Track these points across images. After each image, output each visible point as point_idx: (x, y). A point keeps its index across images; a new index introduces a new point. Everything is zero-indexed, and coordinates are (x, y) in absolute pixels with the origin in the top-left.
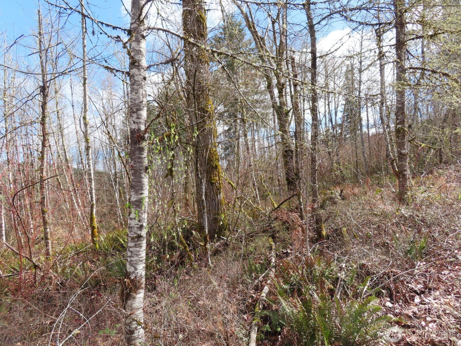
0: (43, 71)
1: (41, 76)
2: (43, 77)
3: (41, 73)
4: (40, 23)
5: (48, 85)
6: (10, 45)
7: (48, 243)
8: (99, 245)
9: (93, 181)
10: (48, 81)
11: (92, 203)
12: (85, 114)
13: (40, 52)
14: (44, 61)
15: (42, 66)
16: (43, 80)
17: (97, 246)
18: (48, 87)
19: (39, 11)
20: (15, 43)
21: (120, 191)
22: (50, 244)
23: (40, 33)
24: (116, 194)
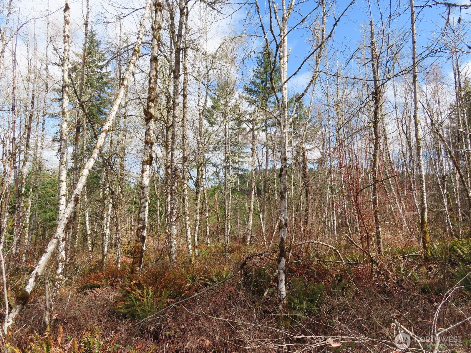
0: (374, 77)
1: (373, 82)
2: (375, 83)
3: (373, 80)
4: (372, 33)
5: (379, 90)
6: (348, 61)
7: (380, 242)
8: (431, 252)
9: (424, 184)
10: (380, 86)
11: (423, 206)
12: (415, 113)
13: (372, 60)
14: (376, 68)
15: (374, 73)
16: (375, 85)
17: (429, 253)
18: (380, 92)
19: (371, 22)
20: (352, 58)
21: (448, 197)
22: (381, 243)
23: (372, 42)
24: (444, 199)
